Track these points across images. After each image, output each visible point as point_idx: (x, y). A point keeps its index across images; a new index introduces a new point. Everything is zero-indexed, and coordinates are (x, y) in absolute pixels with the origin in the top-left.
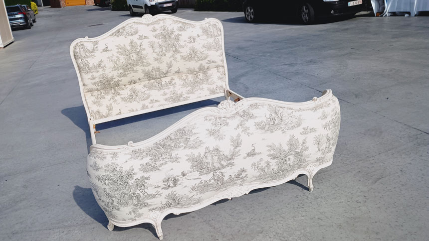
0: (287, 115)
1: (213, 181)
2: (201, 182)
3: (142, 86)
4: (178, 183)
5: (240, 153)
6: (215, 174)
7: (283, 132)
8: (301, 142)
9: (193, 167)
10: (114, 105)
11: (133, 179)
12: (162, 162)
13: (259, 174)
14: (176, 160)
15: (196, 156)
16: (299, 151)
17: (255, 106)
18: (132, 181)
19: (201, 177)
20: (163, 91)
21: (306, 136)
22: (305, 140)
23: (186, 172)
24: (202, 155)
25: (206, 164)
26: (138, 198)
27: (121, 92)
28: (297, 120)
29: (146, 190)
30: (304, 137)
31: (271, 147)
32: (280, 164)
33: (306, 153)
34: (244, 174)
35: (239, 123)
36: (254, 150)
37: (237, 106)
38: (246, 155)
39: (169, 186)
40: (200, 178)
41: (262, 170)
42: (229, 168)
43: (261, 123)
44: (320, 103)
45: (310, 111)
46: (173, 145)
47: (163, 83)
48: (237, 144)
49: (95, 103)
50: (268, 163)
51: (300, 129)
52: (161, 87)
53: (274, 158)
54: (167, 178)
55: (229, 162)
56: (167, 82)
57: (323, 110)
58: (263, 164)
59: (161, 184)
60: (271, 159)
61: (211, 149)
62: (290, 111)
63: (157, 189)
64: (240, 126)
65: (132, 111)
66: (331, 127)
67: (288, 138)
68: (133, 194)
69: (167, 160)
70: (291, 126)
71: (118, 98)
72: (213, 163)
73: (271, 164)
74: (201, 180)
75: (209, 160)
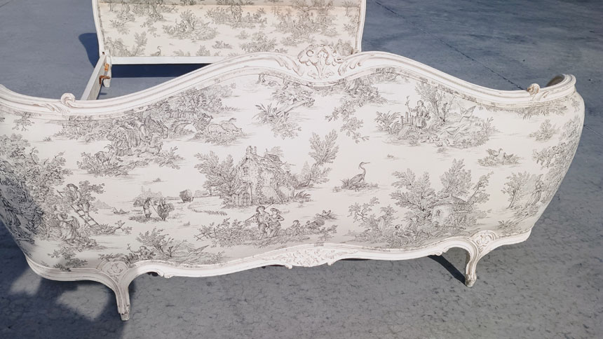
0: (458, 111)
1: (255, 225)
2: (226, 222)
3: (204, 12)
4: (171, 214)
5: (330, 176)
6: (260, 210)
7: (440, 151)
8: (475, 180)
9: (210, 185)
10: (149, 36)
11: (61, 183)
12: (135, 159)
13: (363, 229)
14: (172, 160)
15: (220, 163)
16: (466, 199)
17: (387, 74)
18: (61, 188)
19: (225, 211)
20: (241, 29)
21: (491, 169)
22: (485, 178)
23: (192, 193)
24: (235, 164)
25: (243, 186)
26: (73, 227)
27: (165, 15)
28: (479, 129)
29: (92, 213)
30: (485, 171)
31: (405, 178)
32: (415, 219)
33: (480, 207)
34: (328, 224)
35: (339, 105)
36: (361, 176)
37: (343, 65)
38: (341, 184)
39: (148, 216)
40: (224, 214)
41: (373, 222)
42: (297, 204)
43: (394, 118)
44: (542, 100)
45: (514, 115)
46: (168, 125)
47: (244, 15)
48: (324, 154)
49: (116, 25)
50: (388, 212)
51: (481, 152)
52: (238, 22)
53: (405, 202)
54: (145, 198)
55: (299, 191)
56: (251, 15)
57: (546, 118)
58: (377, 212)
59: (129, 207)
60: (397, 204)
61: (261, 153)
62: (468, 105)
63: (118, 217)
64: (340, 115)
65: (180, 54)
66: (553, 160)
67: (447, 165)
68: (61, 216)
69: (149, 156)
70: (461, 139)
71: (158, 25)
72: (259, 187)
73: (394, 215)
74: (225, 217)
75: (252, 177)
